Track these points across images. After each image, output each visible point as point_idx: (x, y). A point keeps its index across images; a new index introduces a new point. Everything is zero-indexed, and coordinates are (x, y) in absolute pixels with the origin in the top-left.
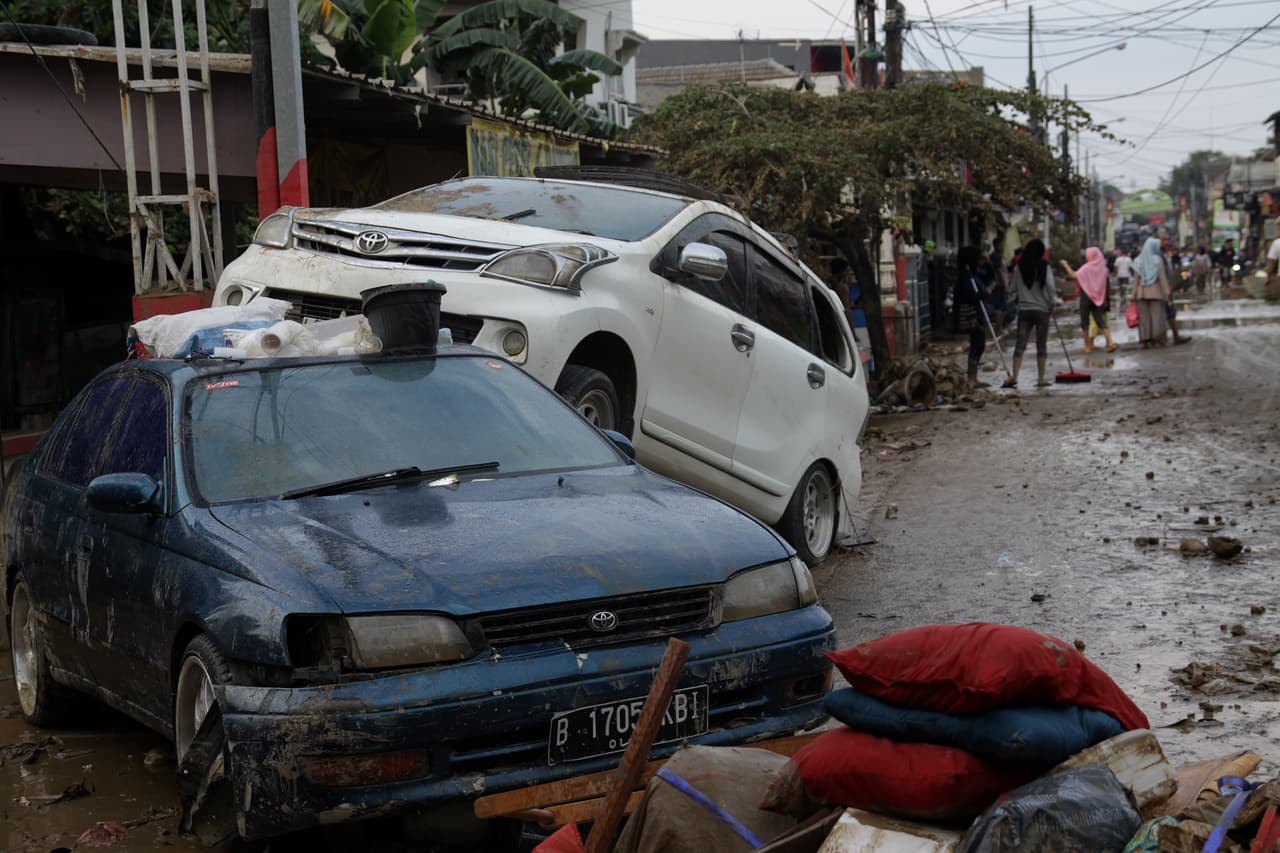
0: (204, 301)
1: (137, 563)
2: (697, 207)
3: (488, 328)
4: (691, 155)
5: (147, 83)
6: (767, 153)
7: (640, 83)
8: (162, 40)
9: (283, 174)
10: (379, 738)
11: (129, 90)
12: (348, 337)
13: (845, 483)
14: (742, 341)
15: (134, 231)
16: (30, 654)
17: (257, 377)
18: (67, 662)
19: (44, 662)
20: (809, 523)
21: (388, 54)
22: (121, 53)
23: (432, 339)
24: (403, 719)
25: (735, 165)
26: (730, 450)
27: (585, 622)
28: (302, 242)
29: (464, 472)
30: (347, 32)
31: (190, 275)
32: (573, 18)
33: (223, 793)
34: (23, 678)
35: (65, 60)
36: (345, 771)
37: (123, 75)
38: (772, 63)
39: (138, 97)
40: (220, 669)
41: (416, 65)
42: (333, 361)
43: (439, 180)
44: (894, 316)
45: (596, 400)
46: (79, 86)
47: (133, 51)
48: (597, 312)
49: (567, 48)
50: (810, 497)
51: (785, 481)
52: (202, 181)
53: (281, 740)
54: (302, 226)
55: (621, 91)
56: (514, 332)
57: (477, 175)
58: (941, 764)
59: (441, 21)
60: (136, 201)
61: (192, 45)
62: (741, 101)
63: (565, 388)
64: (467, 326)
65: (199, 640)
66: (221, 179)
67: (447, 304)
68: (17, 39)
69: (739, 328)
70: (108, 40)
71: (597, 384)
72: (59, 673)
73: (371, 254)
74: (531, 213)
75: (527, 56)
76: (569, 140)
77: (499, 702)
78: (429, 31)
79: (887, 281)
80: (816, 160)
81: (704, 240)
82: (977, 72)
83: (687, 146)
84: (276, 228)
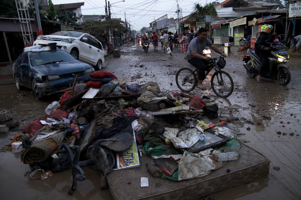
0: (32, 45)
1: (27, 72)
2: (84, 34)
3: (62, 47)
4: (87, 28)
5: (23, 22)
6: (95, 28)
7: (83, 20)
8: (24, 17)
9: (40, 31)
10: (52, 87)
11: (21, 23)
12: (47, 49)
13: (103, 61)
14: (90, 47)
15: (24, 38)
16: (18, 83)
17: (38, 53)
18: (21, 83)
19: (19, 84)
20: (99, 66)
21: (53, 17)
22: (20, 19)
23: (56, 48)
24: (54, 85)
25: (92, 29)
26: (90, 58)
27: (72, 75)
28: (42, 39)
29: (60, 62)
30: (48, 15)
31: (30, 43)
32: (74, 13)
33: (38, 93)
34: (17, 86)
35: (13, 20)
36: (49, 90)
37: (20, 21)
38: (98, 18)
39: (22, 24)
40: (36, 82)
41: (57, 18)
42: (46, 51)
43: (57, 32)
44: (111, 45)
45: (75, 54)
46: (15, 22)
47: (21, 18)
48: (74, 45)
49: (74, 16)
50: (99, 63)
51: (96, 61)
52: (31, 32)
53: (43, 88)
54: (42, 37)
55: (81, 21)
56: (65, 47)
57: (62, 31)
58: (98, 83)
59: (59, 13)
60: (23, 35)
61: (28, 18)
62: (92, 22)
63: (71, 53)
64: (60, 47)
65: (34, 79)
66: (33, 32)
67: (57, 45)
68: (7, 17)
69: (90, 46)
70: (18, 17)
71: (74, 52)
72: (21, 85)
73: (49, 40)
74: (67, 35)
75: (69, 17)
76: (73, 27)
77: (64, 83)
78: (58, 15)
79: (110, 41)
80: (101, 28)
81: (85, 37)
82: (120, 19)
83: (87, 27)
84: (39, 37)
